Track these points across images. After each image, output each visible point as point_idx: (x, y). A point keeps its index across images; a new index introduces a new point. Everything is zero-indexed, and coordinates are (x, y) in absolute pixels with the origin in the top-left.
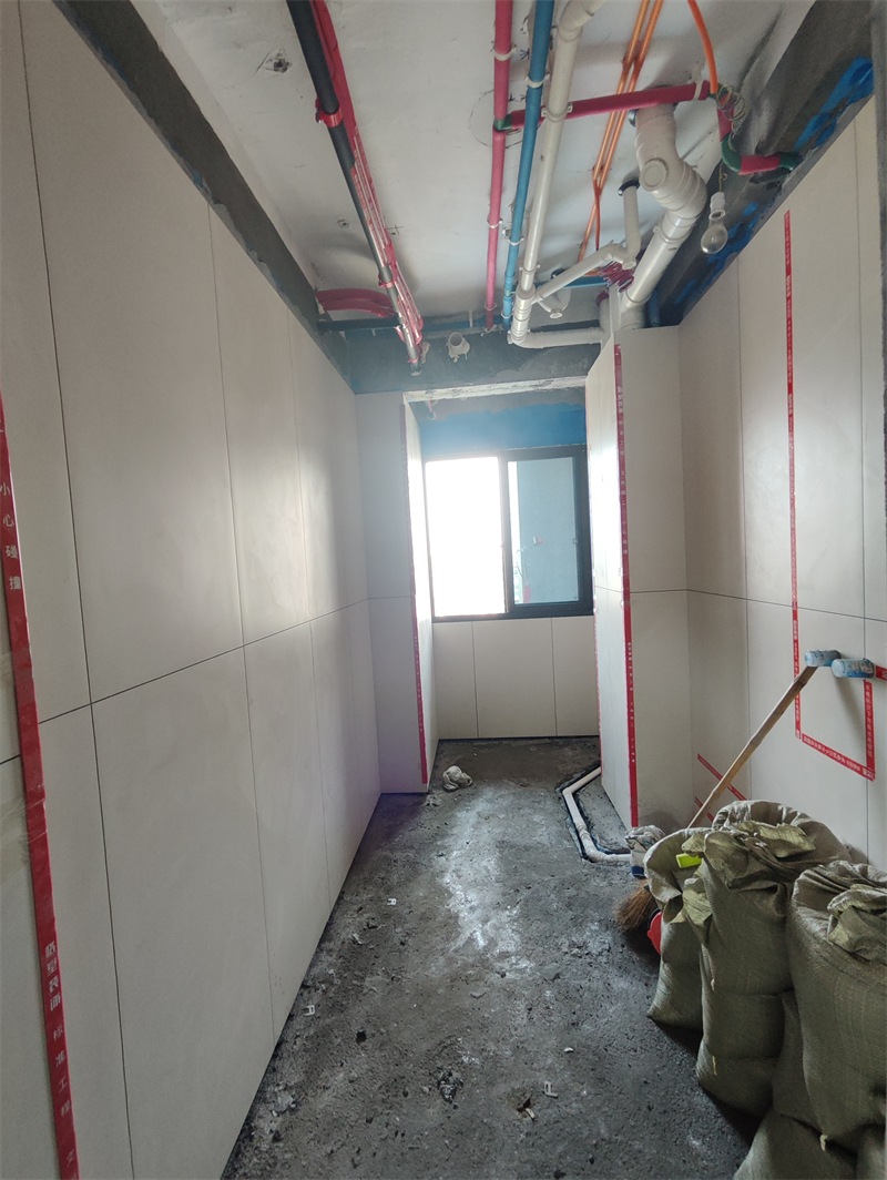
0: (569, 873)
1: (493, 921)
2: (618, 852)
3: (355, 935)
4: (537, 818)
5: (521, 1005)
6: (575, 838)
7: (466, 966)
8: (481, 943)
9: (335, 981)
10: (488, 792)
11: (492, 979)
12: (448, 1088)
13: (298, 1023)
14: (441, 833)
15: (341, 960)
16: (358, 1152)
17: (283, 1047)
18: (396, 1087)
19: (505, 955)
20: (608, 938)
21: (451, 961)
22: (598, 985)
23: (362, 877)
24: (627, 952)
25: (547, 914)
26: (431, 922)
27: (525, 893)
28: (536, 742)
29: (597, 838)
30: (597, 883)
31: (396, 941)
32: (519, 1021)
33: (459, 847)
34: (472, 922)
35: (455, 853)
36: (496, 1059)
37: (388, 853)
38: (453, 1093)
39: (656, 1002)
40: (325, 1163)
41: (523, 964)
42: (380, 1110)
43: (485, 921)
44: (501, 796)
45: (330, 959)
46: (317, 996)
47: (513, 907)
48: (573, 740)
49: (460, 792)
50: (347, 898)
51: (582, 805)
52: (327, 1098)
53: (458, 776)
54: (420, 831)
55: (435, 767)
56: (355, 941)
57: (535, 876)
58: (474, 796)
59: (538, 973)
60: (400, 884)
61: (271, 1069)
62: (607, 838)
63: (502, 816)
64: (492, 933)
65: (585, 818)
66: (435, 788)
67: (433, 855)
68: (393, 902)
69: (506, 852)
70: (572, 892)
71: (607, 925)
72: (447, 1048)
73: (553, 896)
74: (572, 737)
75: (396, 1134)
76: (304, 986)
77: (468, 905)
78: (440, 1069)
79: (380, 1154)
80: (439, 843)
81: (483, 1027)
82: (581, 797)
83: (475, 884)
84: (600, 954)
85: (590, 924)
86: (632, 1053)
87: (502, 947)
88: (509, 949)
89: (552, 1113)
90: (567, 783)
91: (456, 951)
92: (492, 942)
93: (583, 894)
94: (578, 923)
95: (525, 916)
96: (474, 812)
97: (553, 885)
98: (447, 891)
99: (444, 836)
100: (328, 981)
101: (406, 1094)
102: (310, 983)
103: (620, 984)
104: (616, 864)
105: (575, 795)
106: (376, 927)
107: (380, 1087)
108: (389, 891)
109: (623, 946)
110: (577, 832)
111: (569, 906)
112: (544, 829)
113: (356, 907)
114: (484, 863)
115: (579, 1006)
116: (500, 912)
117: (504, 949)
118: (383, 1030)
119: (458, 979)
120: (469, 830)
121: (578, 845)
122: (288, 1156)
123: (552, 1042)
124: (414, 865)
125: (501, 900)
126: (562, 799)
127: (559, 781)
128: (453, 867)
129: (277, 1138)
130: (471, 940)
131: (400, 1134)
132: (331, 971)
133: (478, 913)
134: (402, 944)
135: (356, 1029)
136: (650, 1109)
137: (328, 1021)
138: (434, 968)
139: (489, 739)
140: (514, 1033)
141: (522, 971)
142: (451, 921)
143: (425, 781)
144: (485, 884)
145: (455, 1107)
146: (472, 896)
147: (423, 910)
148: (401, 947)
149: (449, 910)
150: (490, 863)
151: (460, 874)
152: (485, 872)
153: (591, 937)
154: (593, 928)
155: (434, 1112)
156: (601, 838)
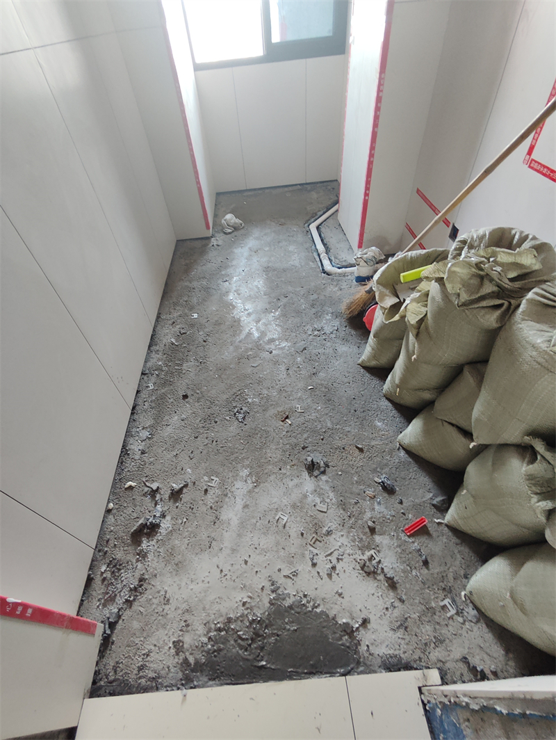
0: (313, 284)
1: (263, 321)
2: (346, 267)
3: (173, 340)
4: (291, 248)
5: (283, 368)
6: (318, 259)
7: (247, 350)
8: (256, 335)
9: (164, 369)
10: (256, 232)
11: (264, 355)
12: (240, 416)
13: (143, 395)
14: (224, 266)
15: (165, 356)
16: (192, 452)
17: (137, 408)
18: (210, 419)
19: (272, 341)
20: (337, 323)
21: (237, 348)
22: (329, 351)
23: (171, 302)
24: (348, 330)
25: (298, 313)
26: (222, 326)
27: (285, 300)
28: (290, 188)
29: (333, 258)
30: (332, 289)
31: (201, 341)
32: (281, 376)
33: (237, 274)
34: (249, 323)
35: (235, 278)
36: (268, 398)
37: (187, 284)
38: (244, 418)
39: (364, 357)
40: (174, 460)
41: (283, 344)
42: (202, 431)
43: (258, 322)
44: (265, 235)
45: (158, 356)
46: (153, 379)
47: (276, 310)
48: (318, 185)
49: (235, 233)
50: (163, 317)
51: (323, 235)
52: (169, 430)
53: (232, 221)
54: (209, 265)
55: (215, 216)
56: (173, 344)
57: (290, 288)
58: (245, 236)
59: (293, 349)
60: (198, 304)
61: (132, 420)
62: (340, 257)
63: (267, 249)
64: (262, 328)
65: (325, 245)
66: (218, 232)
67: (220, 281)
68: (195, 316)
69: (270, 274)
70: (315, 296)
71: (337, 315)
72: (239, 396)
73: (302, 301)
74: (317, 183)
75: (213, 441)
76: (143, 374)
77: (246, 312)
78: (235, 407)
79: (205, 452)
80: (223, 273)
81: (259, 382)
82: (322, 229)
83: (250, 298)
84: (332, 333)
85: (326, 316)
86: (348, 384)
87: (269, 336)
88: (274, 337)
89: (302, 420)
90: (312, 220)
91: (240, 342)
92: (263, 334)
93: (322, 297)
94: (318, 316)
95: (284, 315)
96: (247, 248)
97: (302, 293)
98: (232, 305)
99: (227, 267)
100: (159, 369)
101: (216, 422)
102: (147, 372)
103: (343, 349)
104: (344, 275)
105: (318, 228)
106: (185, 333)
107: (200, 421)
108: (192, 309)
109: (346, 327)
110: (319, 255)
111: (313, 306)
112: (296, 255)
113: (170, 322)
114: (256, 283)
115: (317, 364)
116: (268, 314)
117: (271, 337)
118: (198, 391)
119: (242, 358)
120: (244, 261)
121: (320, 265)
122: (151, 460)
123: (301, 385)
124: (207, 289)
125: (268, 306)
126: (309, 232)
127: (307, 218)
128: (234, 288)
129: (143, 453)
130: (250, 334)
131: (214, 441)
132: (160, 363)
133: (253, 317)
134: (205, 341)
135: (181, 393)
136: (355, 411)
137: (163, 391)
138: (227, 354)
139: (255, 190)
140: (278, 383)
141: (282, 349)
142: (236, 324)
143: (208, 227)
144: (257, 298)
145: (245, 424)
146: (249, 306)
147: (216, 319)
148: (204, 343)
149: (234, 317)
150: (259, 283)
151: (239, 292)
152: (256, 289)
153: (326, 324)
154: (328, 318)
155: (234, 428)
156: (336, 258)
